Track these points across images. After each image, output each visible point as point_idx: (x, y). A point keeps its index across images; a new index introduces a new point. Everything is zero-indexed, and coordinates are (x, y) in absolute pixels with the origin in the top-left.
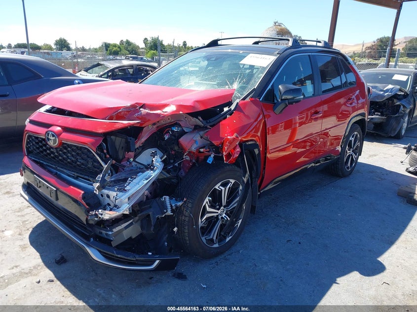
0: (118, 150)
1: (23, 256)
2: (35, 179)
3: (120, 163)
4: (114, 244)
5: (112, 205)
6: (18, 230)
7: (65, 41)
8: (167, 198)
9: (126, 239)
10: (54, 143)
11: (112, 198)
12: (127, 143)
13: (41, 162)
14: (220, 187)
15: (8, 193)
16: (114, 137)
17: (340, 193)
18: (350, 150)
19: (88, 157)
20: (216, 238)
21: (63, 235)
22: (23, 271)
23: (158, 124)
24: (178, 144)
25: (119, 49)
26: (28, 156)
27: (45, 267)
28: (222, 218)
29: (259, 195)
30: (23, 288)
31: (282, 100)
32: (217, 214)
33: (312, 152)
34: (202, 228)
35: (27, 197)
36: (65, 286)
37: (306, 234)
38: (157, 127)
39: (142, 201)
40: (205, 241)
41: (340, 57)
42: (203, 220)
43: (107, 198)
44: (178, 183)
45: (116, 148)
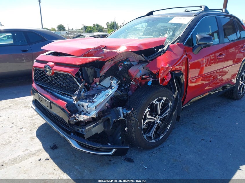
0: (89, 76)
1: (32, 144)
2: (39, 96)
3: (91, 85)
4: (86, 137)
5: (85, 111)
6: (30, 128)
7: (62, 26)
8: (121, 108)
9: (94, 134)
10: (49, 73)
11: (85, 107)
12: (95, 72)
13: (42, 85)
14: (156, 102)
15: (26, 107)
16: (86, 68)
17: (235, 109)
18: (242, 82)
19: (70, 81)
20: (153, 136)
21: (55, 132)
22: (31, 153)
23: (115, 61)
24: (128, 73)
25: (92, 29)
26: (35, 82)
27: (44, 151)
28: (157, 123)
29: (183, 109)
30: (30, 163)
31: (198, 44)
32: (154, 120)
33: (214, 83)
34: (144, 129)
35: (35, 108)
36: (55, 163)
37: (215, 135)
38: (114, 62)
39: (104, 110)
40: (146, 138)
41: (236, 19)
42: (144, 124)
43: (82, 107)
44: (128, 99)
45: (88, 75)
